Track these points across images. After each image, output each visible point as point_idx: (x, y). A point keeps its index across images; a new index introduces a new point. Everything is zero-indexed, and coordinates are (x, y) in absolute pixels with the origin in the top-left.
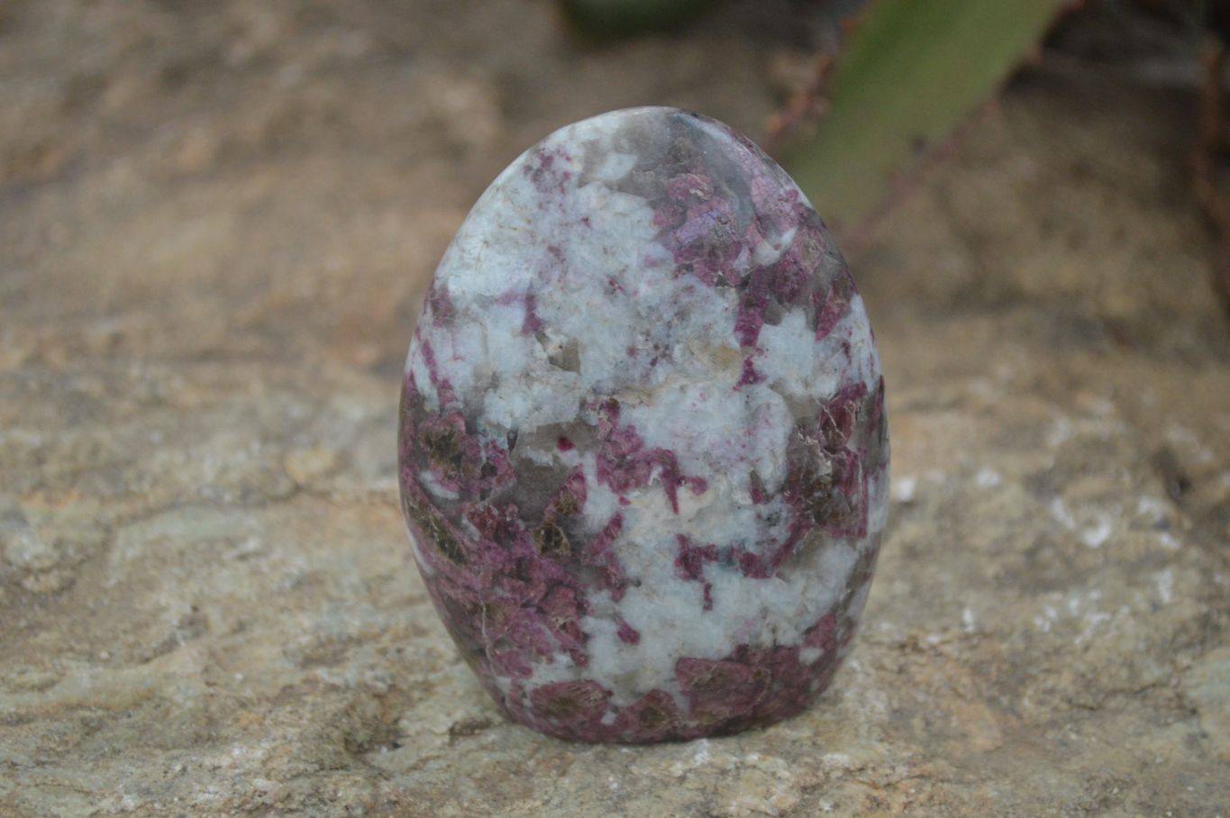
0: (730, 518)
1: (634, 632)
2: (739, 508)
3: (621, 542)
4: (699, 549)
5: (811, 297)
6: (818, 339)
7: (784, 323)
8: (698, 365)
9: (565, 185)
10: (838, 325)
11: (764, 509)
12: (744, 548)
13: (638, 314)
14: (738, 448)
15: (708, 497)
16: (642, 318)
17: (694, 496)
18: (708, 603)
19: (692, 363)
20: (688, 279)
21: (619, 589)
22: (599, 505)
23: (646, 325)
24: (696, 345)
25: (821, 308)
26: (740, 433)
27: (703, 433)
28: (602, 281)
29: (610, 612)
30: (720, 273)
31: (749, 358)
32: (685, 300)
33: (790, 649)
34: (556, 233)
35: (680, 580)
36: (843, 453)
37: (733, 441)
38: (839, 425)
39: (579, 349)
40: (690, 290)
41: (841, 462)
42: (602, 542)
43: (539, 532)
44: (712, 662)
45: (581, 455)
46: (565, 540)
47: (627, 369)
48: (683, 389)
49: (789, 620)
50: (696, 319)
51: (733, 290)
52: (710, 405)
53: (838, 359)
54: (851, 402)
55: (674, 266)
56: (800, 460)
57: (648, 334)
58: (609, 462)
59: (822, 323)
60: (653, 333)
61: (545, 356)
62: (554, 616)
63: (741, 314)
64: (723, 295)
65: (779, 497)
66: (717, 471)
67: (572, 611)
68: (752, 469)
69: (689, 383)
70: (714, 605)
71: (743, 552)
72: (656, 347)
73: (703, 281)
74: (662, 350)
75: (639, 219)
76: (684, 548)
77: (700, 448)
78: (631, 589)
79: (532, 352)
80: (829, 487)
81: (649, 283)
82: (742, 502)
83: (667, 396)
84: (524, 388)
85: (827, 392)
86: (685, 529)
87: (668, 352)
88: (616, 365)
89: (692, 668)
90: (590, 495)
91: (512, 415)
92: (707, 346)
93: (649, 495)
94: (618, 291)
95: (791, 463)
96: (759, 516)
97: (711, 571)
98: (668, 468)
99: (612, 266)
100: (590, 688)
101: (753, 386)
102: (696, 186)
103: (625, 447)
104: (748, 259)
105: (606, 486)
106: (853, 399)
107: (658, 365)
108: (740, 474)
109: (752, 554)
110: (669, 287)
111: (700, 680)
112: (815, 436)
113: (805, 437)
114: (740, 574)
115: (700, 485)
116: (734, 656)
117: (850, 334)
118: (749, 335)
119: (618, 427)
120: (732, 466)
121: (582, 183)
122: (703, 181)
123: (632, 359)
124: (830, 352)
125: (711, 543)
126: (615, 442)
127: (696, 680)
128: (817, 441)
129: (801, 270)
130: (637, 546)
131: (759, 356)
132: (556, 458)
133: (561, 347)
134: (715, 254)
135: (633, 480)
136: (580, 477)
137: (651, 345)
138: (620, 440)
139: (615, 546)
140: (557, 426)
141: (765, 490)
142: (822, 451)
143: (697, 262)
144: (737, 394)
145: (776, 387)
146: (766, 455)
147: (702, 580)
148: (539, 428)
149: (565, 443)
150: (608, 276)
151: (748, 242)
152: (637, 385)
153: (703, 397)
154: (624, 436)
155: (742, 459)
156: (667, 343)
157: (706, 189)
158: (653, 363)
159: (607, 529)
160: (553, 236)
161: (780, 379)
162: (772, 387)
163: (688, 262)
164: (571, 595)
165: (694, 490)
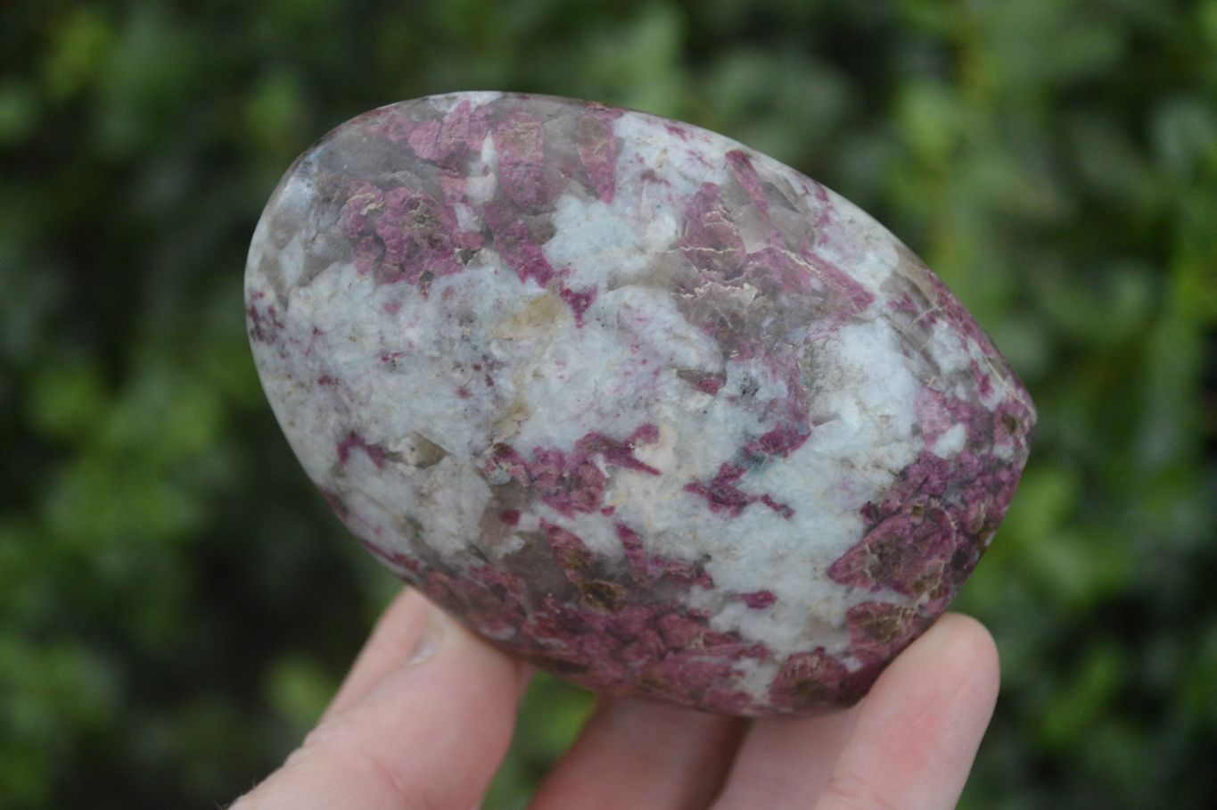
0: (709, 429)
1: (760, 593)
2: (705, 412)
3: (649, 543)
4: (717, 479)
5: (563, 176)
6: (609, 201)
7: (559, 226)
8: (526, 343)
9: (277, 319)
10: (618, 168)
11: (731, 388)
12: (754, 437)
13: (433, 359)
14: (641, 369)
15: (667, 433)
16: (440, 359)
17: (655, 445)
18: (785, 510)
19: (519, 347)
20: (439, 285)
21: (699, 576)
22: (596, 534)
23: (448, 360)
24: (506, 329)
25: (583, 173)
26: (628, 354)
27: (596, 391)
28: (378, 366)
29: (720, 599)
30: (457, 250)
31: (561, 289)
32: (454, 304)
33: (918, 461)
34: (310, 364)
35: (735, 520)
36: (751, 263)
37: (630, 369)
38: (718, 246)
39: (426, 436)
40: (448, 293)
41: (759, 272)
42: (636, 558)
43: (588, 598)
44: (859, 544)
45: (532, 512)
46: (612, 585)
47: (477, 410)
48: (537, 375)
49: (881, 443)
50: (483, 308)
51: (483, 251)
52: (574, 362)
53: (650, 193)
54: (709, 214)
55: (415, 289)
56: (714, 314)
57: (458, 365)
58: (556, 494)
59: (600, 185)
60: (460, 359)
61: (413, 469)
62: (690, 643)
63: (511, 262)
64: (479, 265)
65: (730, 366)
66: (647, 405)
67: (695, 628)
68: (675, 371)
69: (536, 365)
70: (792, 506)
71: (757, 440)
72: (477, 368)
73: (450, 273)
74: (483, 364)
75: (348, 284)
76: (702, 493)
77: (608, 406)
78: (708, 567)
79: (402, 475)
80: (771, 304)
81: (412, 325)
82: (703, 405)
83: (533, 395)
84: (433, 507)
85: (671, 233)
86: (684, 477)
87: (490, 361)
88: (465, 417)
89: (848, 567)
90: (579, 533)
91: (454, 536)
92: (515, 319)
93: (618, 485)
94: (396, 359)
95: (706, 327)
96: (732, 399)
97: (750, 483)
98: (605, 448)
99: (371, 345)
100: (799, 662)
101: (593, 307)
102: (363, 203)
103: (553, 470)
104: (468, 211)
105: (580, 515)
106: (709, 209)
107: (494, 380)
108: (670, 385)
109: (768, 434)
110: (430, 310)
111: (871, 568)
112: (703, 282)
113: (692, 292)
114: (779, 459)
115: (649, 433)
116: (871, 522)
117: (641, 160)
118: (540, 271)
119: (527, 462)
120: (654, 388)
121: (285, 303)
122: (364, 193)
123: (471, 398)
124: (635, 199)
125: (720, 464)
126: (541, 475)
127: (868, 572)
128: (710, 283)
129: (528, 165)
130: (664, 532)
131: (568, 277)
132: (521, 534)
133: (413, 449)
134: (436, 241)
135: (591, 488)
136: (555, 530)
137: (470, 371)
138: (541, 469)
139: (649, 550)
140: (488, 510)
141: (710, 374)
142: (726, 285)
143: (429, 264)
144: (586, 328)
145: (614, 284)
146: (672, 345)
147: (754, 499)
148: (480, 525)
149: (511, 517)
150: (376, 356)
151: (453, 198)
152: (498, 414)
153: (562, 363)
154: (539, 463)
155: (656, 373)
156: (481, 355)
157: (373, 197)
158: (490, 382)
159: (626, 544)
160: (312, 370)
161: (610, 273)
162: (611, 287)
163: (422, 273)
164: (675, 617)
165: (648, 441)
